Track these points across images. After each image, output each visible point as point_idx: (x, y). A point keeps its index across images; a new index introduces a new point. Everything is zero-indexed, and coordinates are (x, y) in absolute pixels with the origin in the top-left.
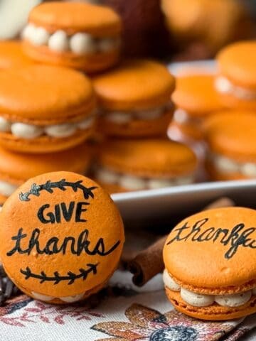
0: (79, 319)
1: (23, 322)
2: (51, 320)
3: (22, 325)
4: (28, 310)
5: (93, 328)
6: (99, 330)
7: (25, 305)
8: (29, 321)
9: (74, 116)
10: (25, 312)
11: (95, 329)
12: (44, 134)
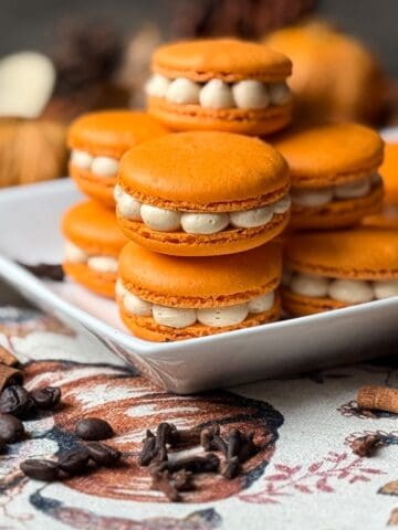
0: (352, 482)
1: (273, 498)
2: (313, 489)
3: (274, 502)
4: (270, 478)
5: (381, 491)
6: (392, 494)
7: (262, 473)
8: (282, 494)
9: (270, 195)
10: (267, 482)
11: (385, 493)
12: (230, 227)
